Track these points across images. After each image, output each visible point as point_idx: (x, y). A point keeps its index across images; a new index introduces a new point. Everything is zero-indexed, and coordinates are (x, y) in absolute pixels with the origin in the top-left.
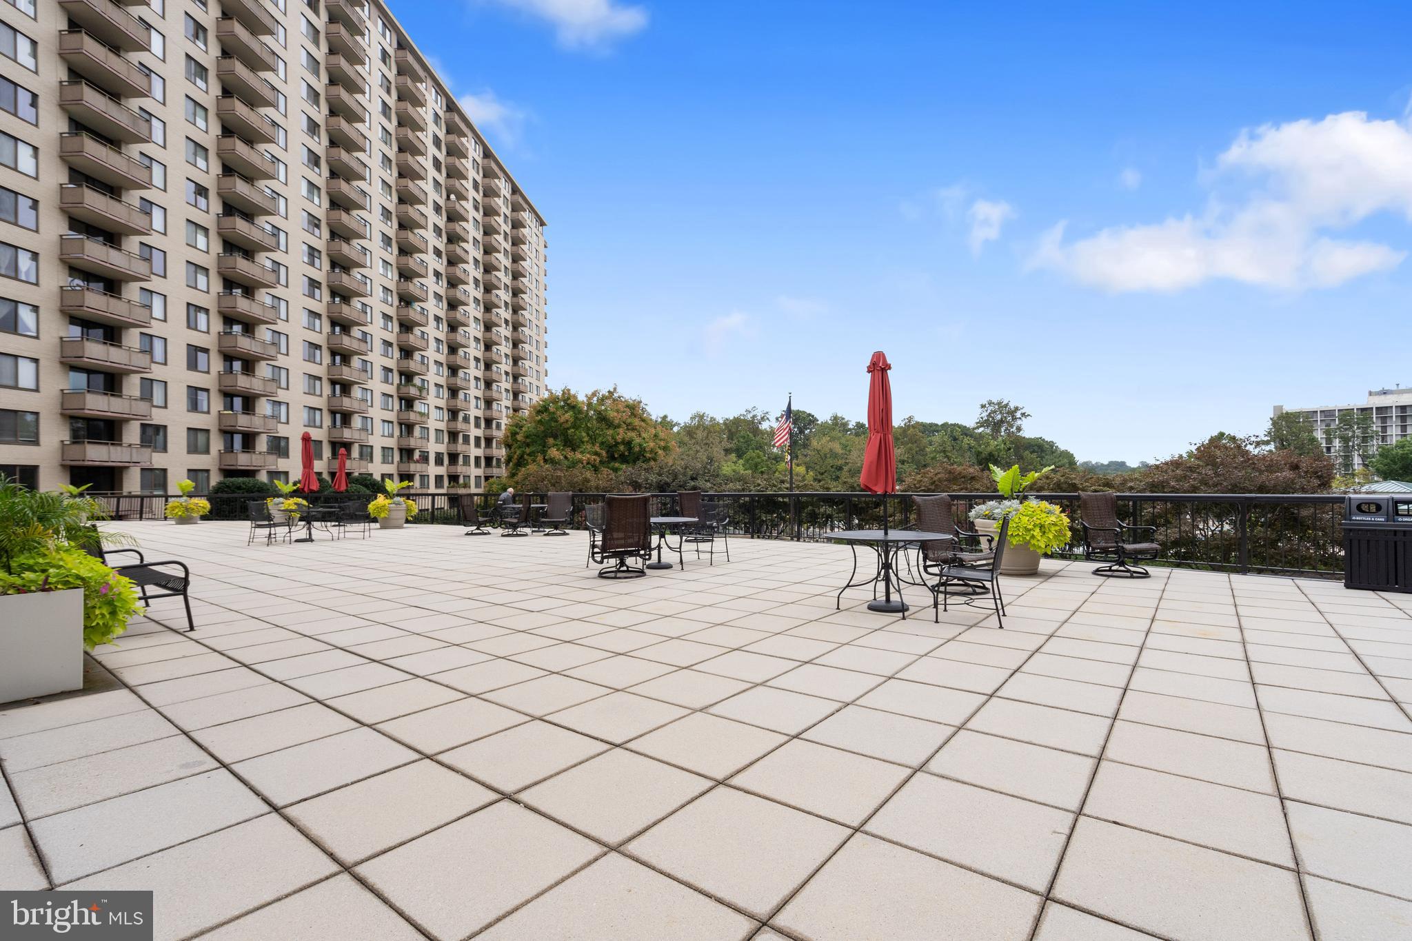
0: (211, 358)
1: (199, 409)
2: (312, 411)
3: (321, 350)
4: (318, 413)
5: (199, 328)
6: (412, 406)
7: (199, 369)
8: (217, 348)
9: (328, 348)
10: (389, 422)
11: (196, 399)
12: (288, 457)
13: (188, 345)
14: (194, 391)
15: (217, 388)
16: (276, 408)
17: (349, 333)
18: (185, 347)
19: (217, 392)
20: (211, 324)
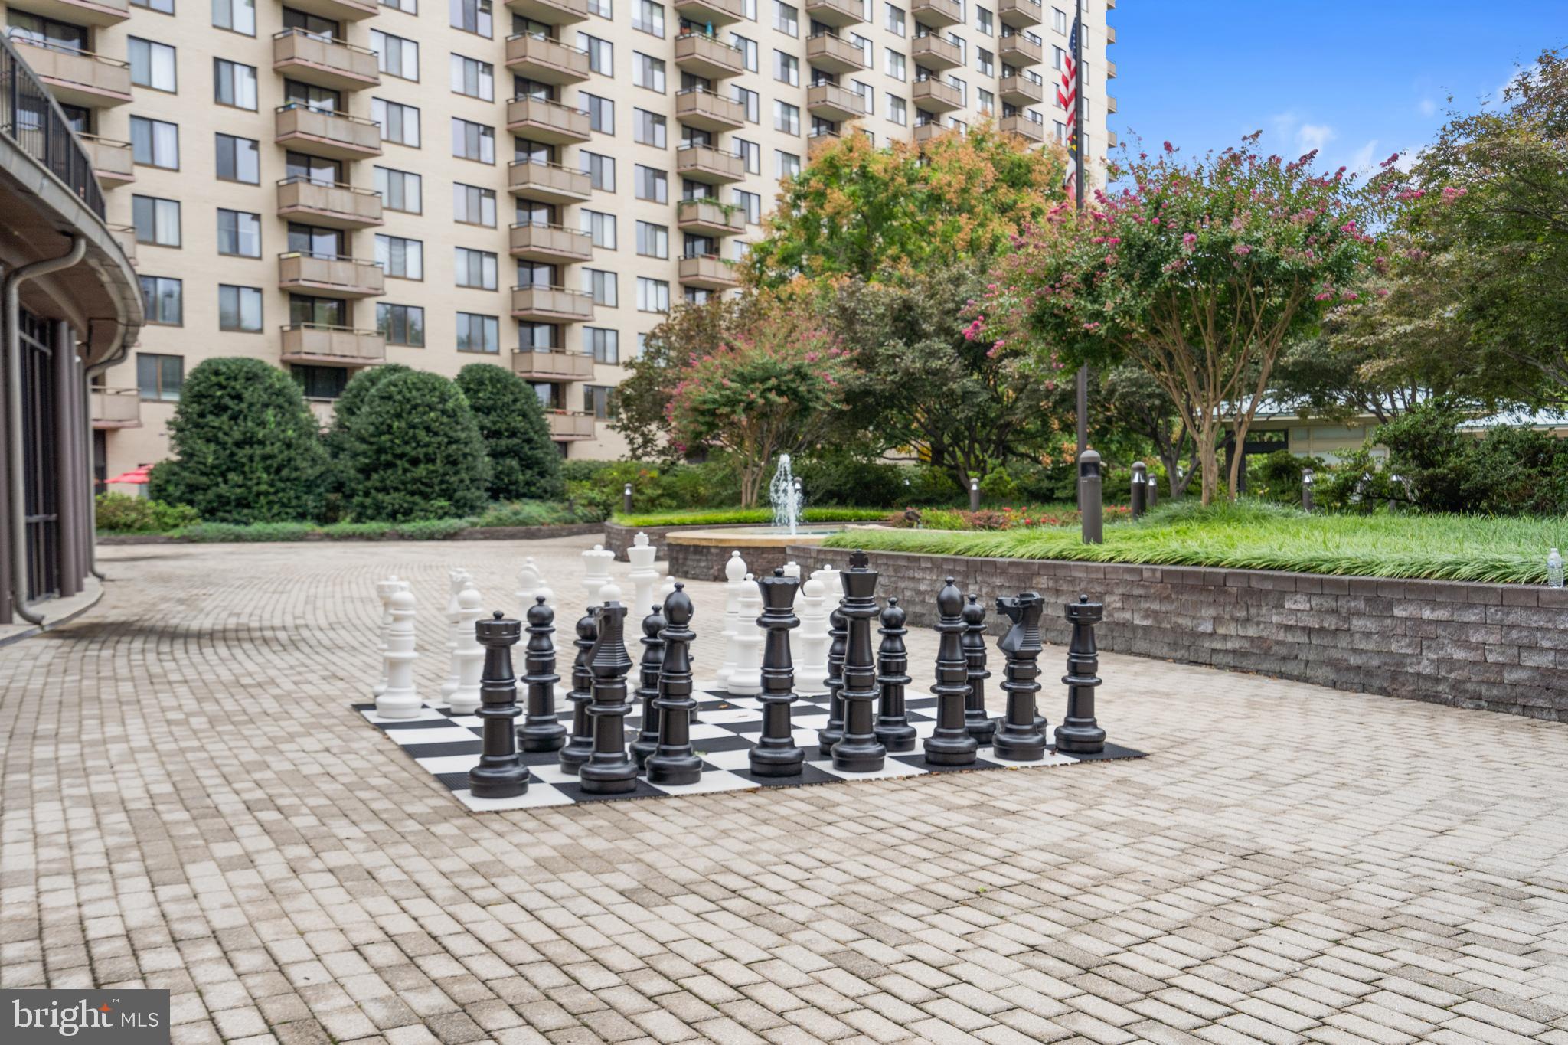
0: (262, 157)
1: (242, 250)
2: (474, 257)
3: (493, 135)
4: (488, 263)
5: (238, 103)
6: (717, 251)
7: (240, 177)
8: (272, 138)
9: (509, 131)
10: (657, 282)
11: (237, 233)
12: (423, 346)
13: (217, 134)
14: (229, 216)
15: (275, 212)
16: (397, 250)
17: (559, 99)
18: (212, 138)
19: (275, 220)
20: (260, 94)
